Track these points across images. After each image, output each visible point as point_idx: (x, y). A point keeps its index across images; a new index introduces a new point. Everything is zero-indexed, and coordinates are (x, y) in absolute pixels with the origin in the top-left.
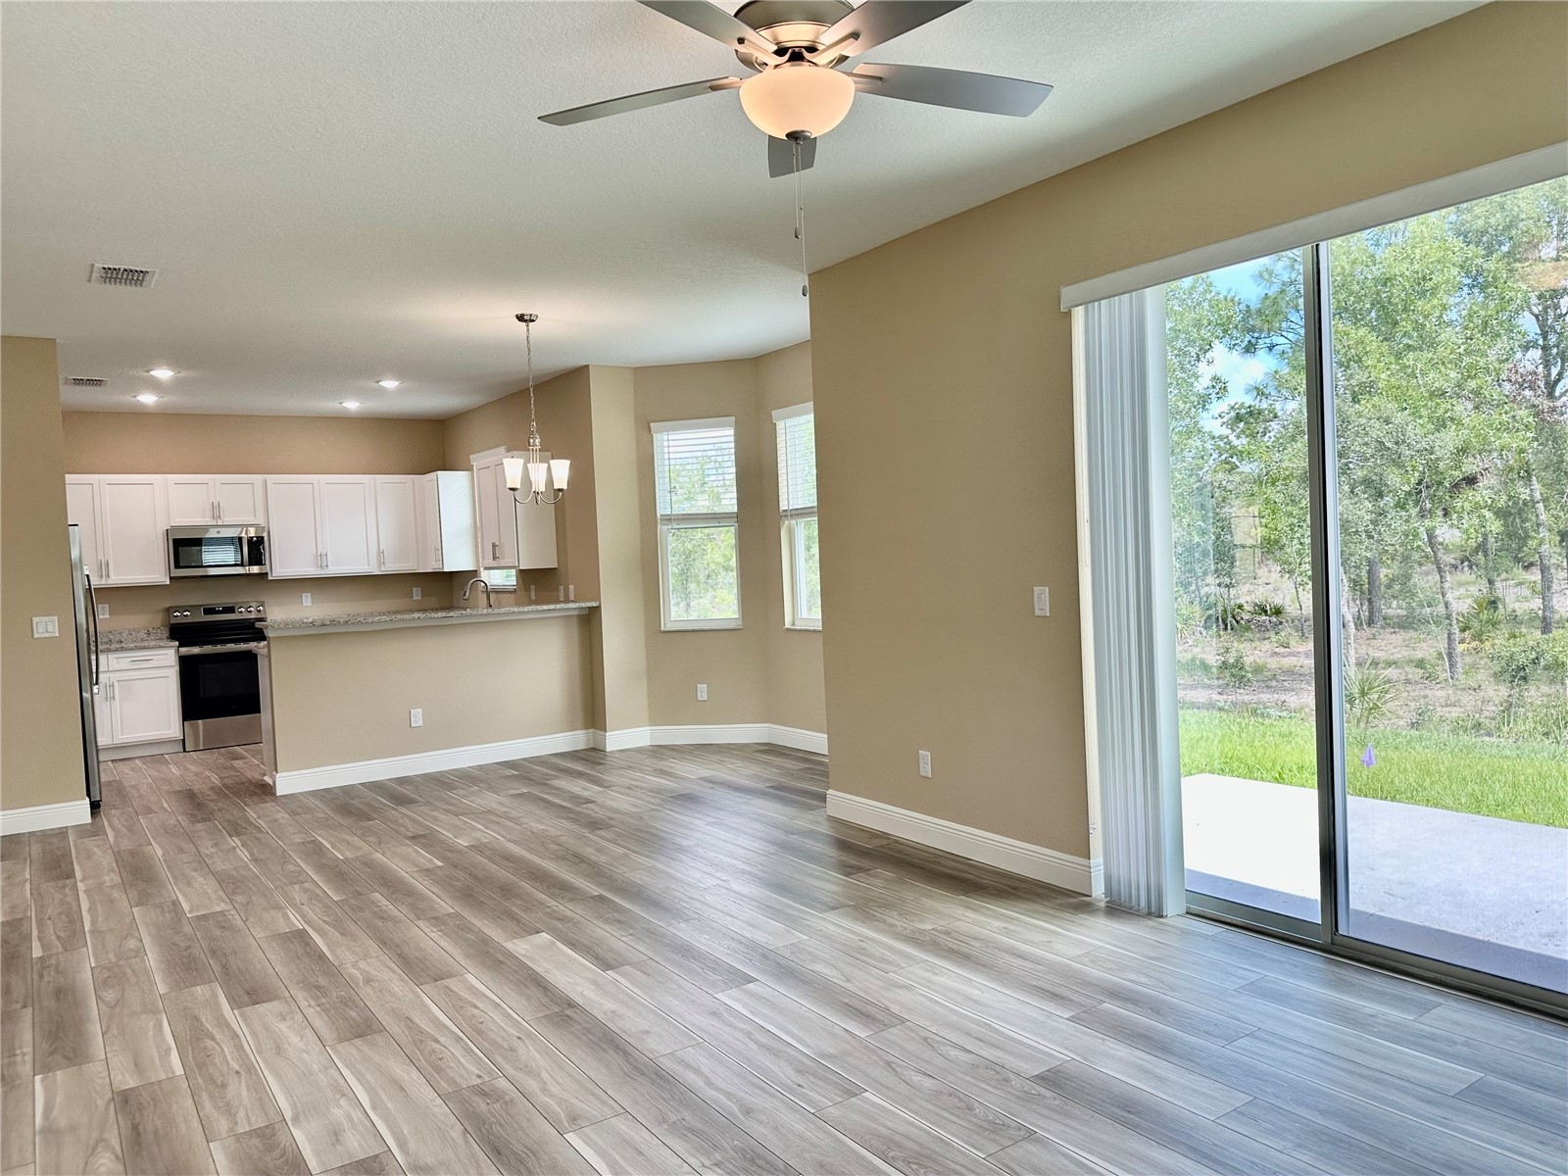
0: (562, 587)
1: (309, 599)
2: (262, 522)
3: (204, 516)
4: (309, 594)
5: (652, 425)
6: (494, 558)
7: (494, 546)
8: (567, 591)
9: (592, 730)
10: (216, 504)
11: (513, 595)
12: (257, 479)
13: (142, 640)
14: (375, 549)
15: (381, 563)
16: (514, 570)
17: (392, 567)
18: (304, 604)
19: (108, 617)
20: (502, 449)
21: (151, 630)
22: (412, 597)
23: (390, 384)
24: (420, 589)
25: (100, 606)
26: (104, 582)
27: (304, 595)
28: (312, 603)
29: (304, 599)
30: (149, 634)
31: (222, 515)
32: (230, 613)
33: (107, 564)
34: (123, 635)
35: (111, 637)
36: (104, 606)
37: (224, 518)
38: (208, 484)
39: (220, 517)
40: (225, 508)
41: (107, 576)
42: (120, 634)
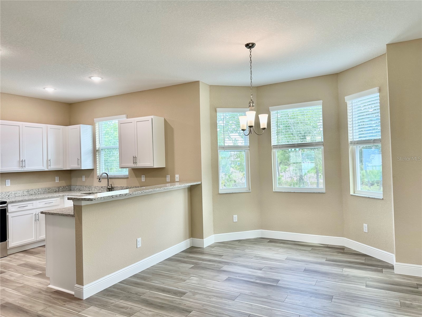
0: (169, 176)
4: (9, 180)
5: (218, 109)
9: (191, 238)
11: (126, 180)
14: (46, 159)
15: (49, 165)
17: (53, 167)
18: (7, 185)
20: (125, 116)
22: (55, 181)
23: (96, 79)
24: (58, 177)
27: (7, 181)
28: (11, 185)
29: (7, 183)
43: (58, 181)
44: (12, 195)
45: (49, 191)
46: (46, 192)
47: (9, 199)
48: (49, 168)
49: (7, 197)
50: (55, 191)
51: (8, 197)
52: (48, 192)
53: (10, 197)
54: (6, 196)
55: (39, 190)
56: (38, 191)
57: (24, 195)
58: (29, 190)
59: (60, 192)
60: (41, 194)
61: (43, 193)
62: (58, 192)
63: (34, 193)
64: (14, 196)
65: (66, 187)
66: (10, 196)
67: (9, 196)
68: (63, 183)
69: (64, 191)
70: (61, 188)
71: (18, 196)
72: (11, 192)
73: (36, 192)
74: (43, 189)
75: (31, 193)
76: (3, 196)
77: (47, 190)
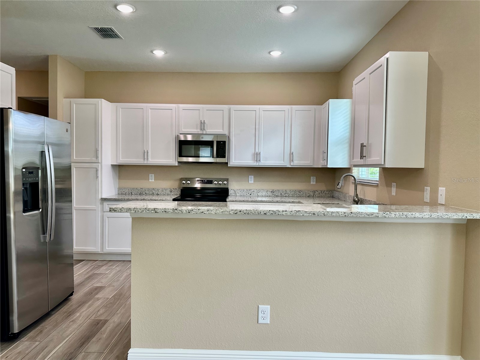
0: (429, 188)
1: (253, 179)
2: (226, 133)
3: (197, 129)
4: (253, 177)
6: (362, 157)
7: (362, 146)
8: (435, 193)
10: (202, 121)
11: (375, 189)
12: (225, 107)
13: (168, 195)
14: (289, 152)
15: (291, 160)
16: (378, 169)
17: (297, 163)
18: (250, 182)
19: (153, 181)
21: (172, 189)
24: (315, 177)
25: (150, 175)
26: (146, 162)
27: (250, 176)
28: (254, 182)
29: (250, 179)
30: (171, 192)
31: (206, 128)
32: (210, 184)
33: (147, 152)
34: (159, 191)
35: (154, 192)
36: (152, 175)
37: (207, 130)
38: (199, 110)
39: (204, 129)
40: (207, 124)
41: (147, 159)
42: (158, 190)
43: (315, 183)
44: (254, 194)
45: (300, 194)
46: (296, 196)
47: (250, 197)
48: (292, 164)
49: (248, 195)
50: (308, 195)
51: (250, 195)
52: (299, 196)
53: (251, 195)
55: (287, 192)
56: (285, 192)
57: (268, 195)
58: (274, 191)
59: (316, 197)
60: (289, 196)
61: (292, 196)
62: (313, 197)
63: (280, 195)
64: (256, 195)
65: (325, 192)
66: (252, 194)
67: (250, 194)
68: (322, 187)
69: (322, 197)
70: (317, 193)
71: (261, 195)
72: (253, 191)
73: (282, 193)
74: (292, 191)
75: (277, 195)
76: (244, 194)
77: (297, 192)
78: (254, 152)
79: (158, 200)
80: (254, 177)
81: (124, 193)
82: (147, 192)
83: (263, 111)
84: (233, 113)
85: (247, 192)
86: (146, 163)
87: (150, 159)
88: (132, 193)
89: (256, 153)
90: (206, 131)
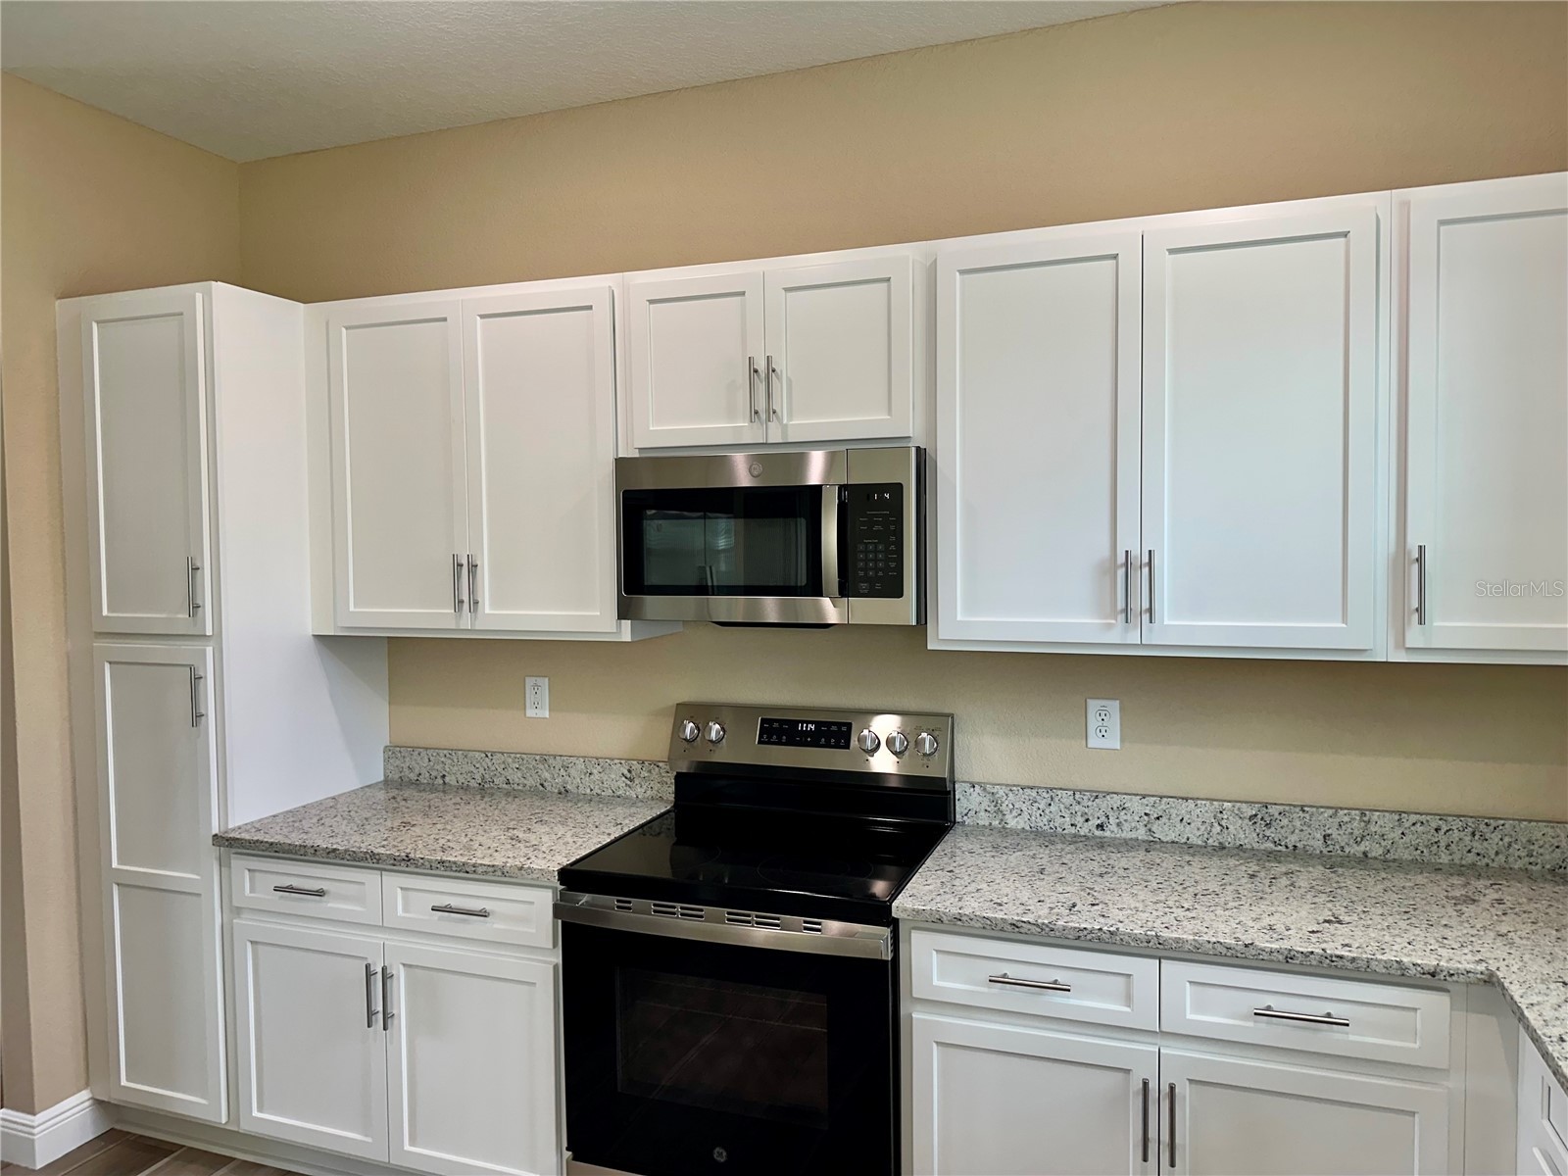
1: (1114, 722)
2: (909, 426)
3: (731, 414)
4: (1114, 706)
10: (761, 365)
13: (615, 797)
15: (1409, 610)
17: (1463, 631)
18: (1094, 741)
19: (546, 713)
21: (637, 767)
25: (530, 682)
26: (466, 622)
27: (1094, 705)
28: (1122, 740)
29: (1093, 722)
30: (631, 780)
31: (780, 403)
32: (837, 746)
33: (473, 568)
34: (573, 772)
35: (547, 775)
36: (540, 681)
37: (790, 416)
38: (743, 293)
39: (771, 412)
40: (789, 381)
41: (475, 603)
42: (566, 768)
44: (1126, 826)
45: (1478, 846)
46: (1445, 860)
48: (1415, 637)
49: (1083, 829)
51: (1098, 833)
52: (1471, 858)
53: (1107, 834)
54: (1080, 820)
55: (1373, 828)
56: (1357, 826)
57: (1228, 839)
58: (1272, 810)
60: (1385, 858)
61: (1414, 860)
63: (1318, 844)
64: (1140, 833)
66: (1114, 827)
67: (1100, 827)
71: (1172, 836)
72: (1115, 801)
73: (1334, 832)
74: (1414, 818)
75: (1292, 840)
76: (1059, 821)
77: (1456, 835)
78: (1106, 552)
79: (480, 870)
80: (1122, 709)
81: (413, 776)
82: (515, 777)
83: (1172, 251)
84: (954, 290)
85: (1077, 808)
86: (466, 624)
87: (487, 607)
88: (444, 776)
89: (1121, 559)
90: (785, 428)
